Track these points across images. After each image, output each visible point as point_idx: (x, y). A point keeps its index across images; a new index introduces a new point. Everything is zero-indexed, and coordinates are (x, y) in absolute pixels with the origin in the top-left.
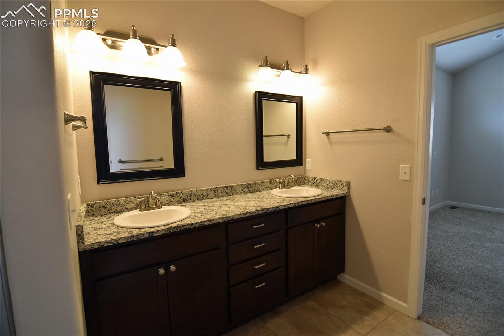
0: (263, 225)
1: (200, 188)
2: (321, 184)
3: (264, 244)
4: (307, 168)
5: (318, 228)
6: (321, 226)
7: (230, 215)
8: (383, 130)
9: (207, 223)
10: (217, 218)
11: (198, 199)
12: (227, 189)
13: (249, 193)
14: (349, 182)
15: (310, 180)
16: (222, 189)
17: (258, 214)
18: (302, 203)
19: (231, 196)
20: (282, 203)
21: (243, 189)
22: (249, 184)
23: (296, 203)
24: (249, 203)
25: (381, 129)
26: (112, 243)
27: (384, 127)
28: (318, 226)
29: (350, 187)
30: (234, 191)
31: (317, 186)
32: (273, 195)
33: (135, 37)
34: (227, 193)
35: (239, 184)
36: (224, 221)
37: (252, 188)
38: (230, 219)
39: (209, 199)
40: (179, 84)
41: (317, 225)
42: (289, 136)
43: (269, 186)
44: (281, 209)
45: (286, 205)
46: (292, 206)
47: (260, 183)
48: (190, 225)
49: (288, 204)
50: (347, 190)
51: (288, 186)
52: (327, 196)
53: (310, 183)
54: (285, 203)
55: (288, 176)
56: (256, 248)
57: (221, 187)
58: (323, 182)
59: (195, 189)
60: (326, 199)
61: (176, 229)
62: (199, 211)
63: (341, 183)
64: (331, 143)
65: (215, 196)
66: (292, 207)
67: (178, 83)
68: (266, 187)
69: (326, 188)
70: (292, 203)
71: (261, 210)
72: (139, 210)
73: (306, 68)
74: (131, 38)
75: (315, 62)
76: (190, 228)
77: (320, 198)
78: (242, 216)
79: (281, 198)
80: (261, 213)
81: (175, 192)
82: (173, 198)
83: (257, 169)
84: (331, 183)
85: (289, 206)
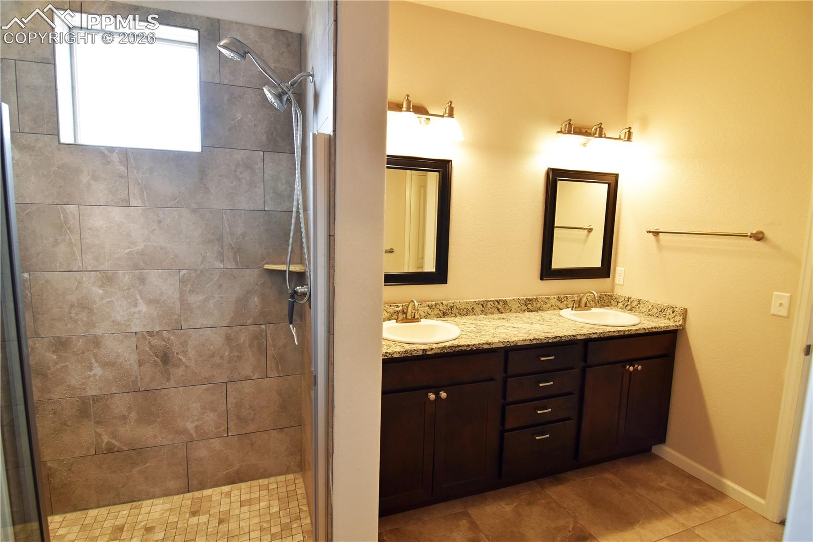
0: (553, 357)
1: (464, 299)
2: (639, 308)
3: (552, 383)
4: (617, 281)
5: (631, 372)
6: (635, 370)
7: (513, 340)
8: (750, 237)
9: (485, 347)
10: (497, 342)
11: (460, 314)
12: (499, 304)
13: (528, 311)
14: (687, 309)
15: (620, 301)
16: (492, 303)
17: (548, 343)
18: (610, 334)
19: (503, 314)
20: (581, 331)
21: (519, 305)
22: (528, 299)
23: (601, 333)
24: (533, 326)
25: (747, 236)
26: (387, 356)
27: (752, 234)
28: (631, 369)
29: (686, 317)
30: (507, 307)
31: (631, 310)
32: (564, 319)
33: (408, 110)
34: (498, 309)
35: (515, 298)
36: (505, 347)
37: (532, 304)
38: (512, 344)
39: (475, 315)
40: (450, 163)
41: (629, 368)
42: (590, 230)
43: (557, 304)
44: (580, 338)
45: (586, 334)
46: (595, 336)
47: (543, 299)
48: (466, 346)
49: (590, 334)
50: (681, 321)
51: (586, 307)
52: (648, 327)
53: (620, 305)
54: (585, 331)
55: (587, 292)
56: (542, 387)
57: (491, 301)
58: (642, 305)
59: (459, 301)
60: (647, 331)
61: (451, 350)
62: (469, 330)
63: (672, 309)
64: (660, 248)
65: (482, 311)
66: (595, 338)
67: (449, 161)
68: (552, 306)
69: (646, 314)
70: (596, 333)
71: (553, 338)
72: (395, 320)
73: (629, 132)
74: (404, 111)
75: (644, 122)
76: (465, 351)
77: (637, 330)
78: (528, 343)
79: (576, 323)
80: (553, 342)
81: (435, 302)
82: (431, 309)
83: (542, 279)
84: (655, 309)
85: (591, 335)
